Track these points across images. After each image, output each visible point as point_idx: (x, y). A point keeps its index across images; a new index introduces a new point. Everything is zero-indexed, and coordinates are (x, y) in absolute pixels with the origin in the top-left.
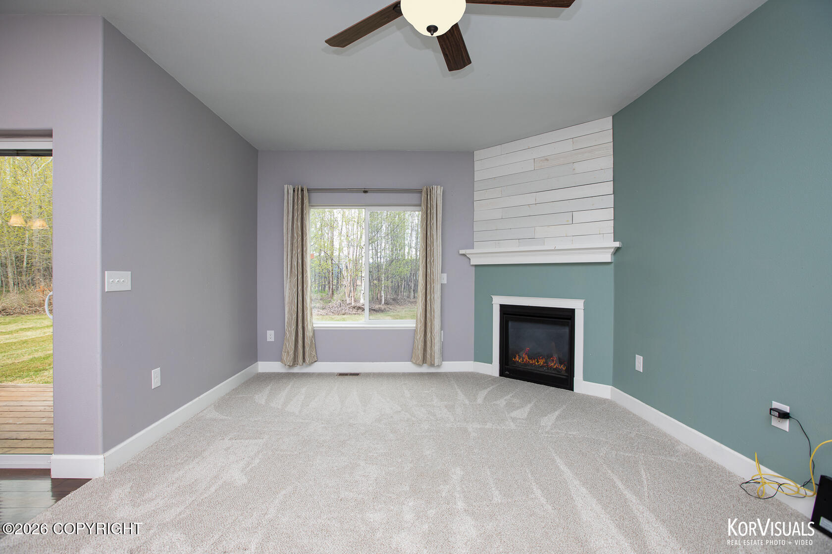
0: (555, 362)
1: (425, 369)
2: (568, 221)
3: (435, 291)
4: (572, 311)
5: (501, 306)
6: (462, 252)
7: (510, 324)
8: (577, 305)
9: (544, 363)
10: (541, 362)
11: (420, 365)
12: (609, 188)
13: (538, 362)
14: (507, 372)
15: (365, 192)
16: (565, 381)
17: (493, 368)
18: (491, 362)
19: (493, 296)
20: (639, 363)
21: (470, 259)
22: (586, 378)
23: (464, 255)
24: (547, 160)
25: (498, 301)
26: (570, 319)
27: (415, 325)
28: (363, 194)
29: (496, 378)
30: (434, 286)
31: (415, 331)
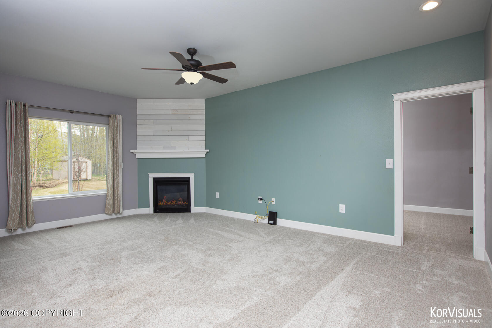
0: (181, 201)
1: (114, 216)
2: (187, 139)
3: (119, 172)
4: (189, 178)
5: (154, 178)
6: (131, 151)
7: (158, 187)
8: (191, 175)
9: (175, 203)
10: (174, 203)
11: (111, 215)
12: (203, 128)
13: (172, 203)
14: (158, 211)
15: (72, 112)
16: (186, 209)
17: (150, 210)
18: (149, 207)
19: (149, 174)
20: (218, 195)
21: (136, 155)
22: (196, 206)
23: (133, 153)
24: (177, 111)
25: (152, 176)
26: (188, 182)
27: (106, 192)
28: (70, 113)
29: (152, 214)
30: (119, 170)
31: (106, 196)
